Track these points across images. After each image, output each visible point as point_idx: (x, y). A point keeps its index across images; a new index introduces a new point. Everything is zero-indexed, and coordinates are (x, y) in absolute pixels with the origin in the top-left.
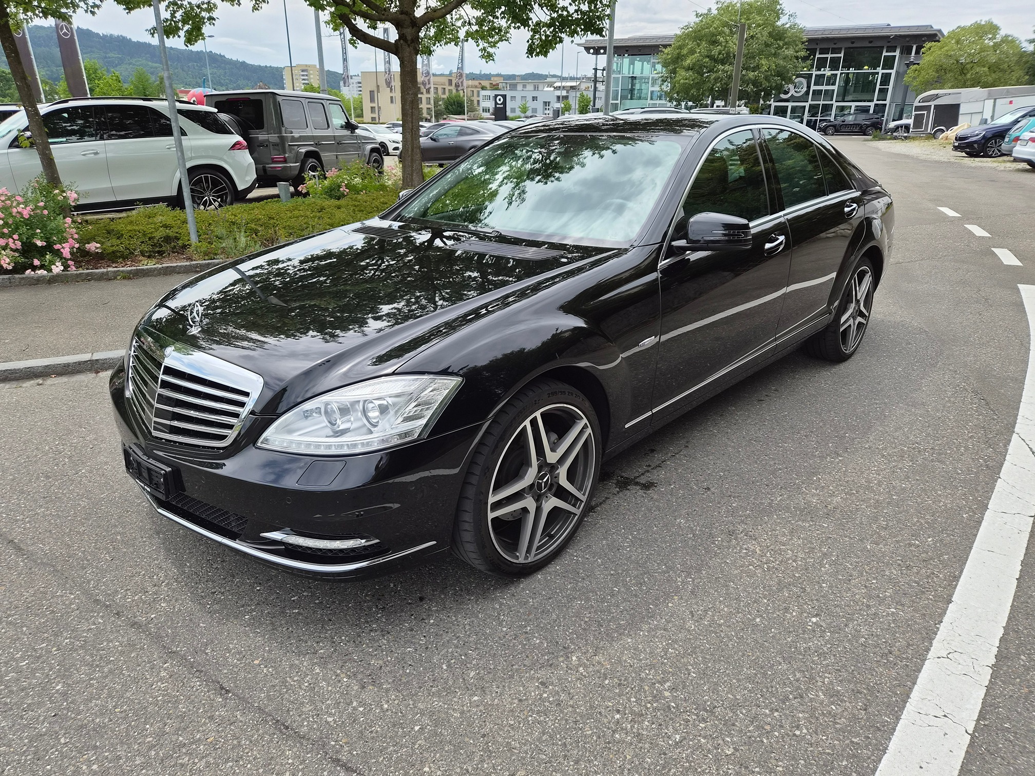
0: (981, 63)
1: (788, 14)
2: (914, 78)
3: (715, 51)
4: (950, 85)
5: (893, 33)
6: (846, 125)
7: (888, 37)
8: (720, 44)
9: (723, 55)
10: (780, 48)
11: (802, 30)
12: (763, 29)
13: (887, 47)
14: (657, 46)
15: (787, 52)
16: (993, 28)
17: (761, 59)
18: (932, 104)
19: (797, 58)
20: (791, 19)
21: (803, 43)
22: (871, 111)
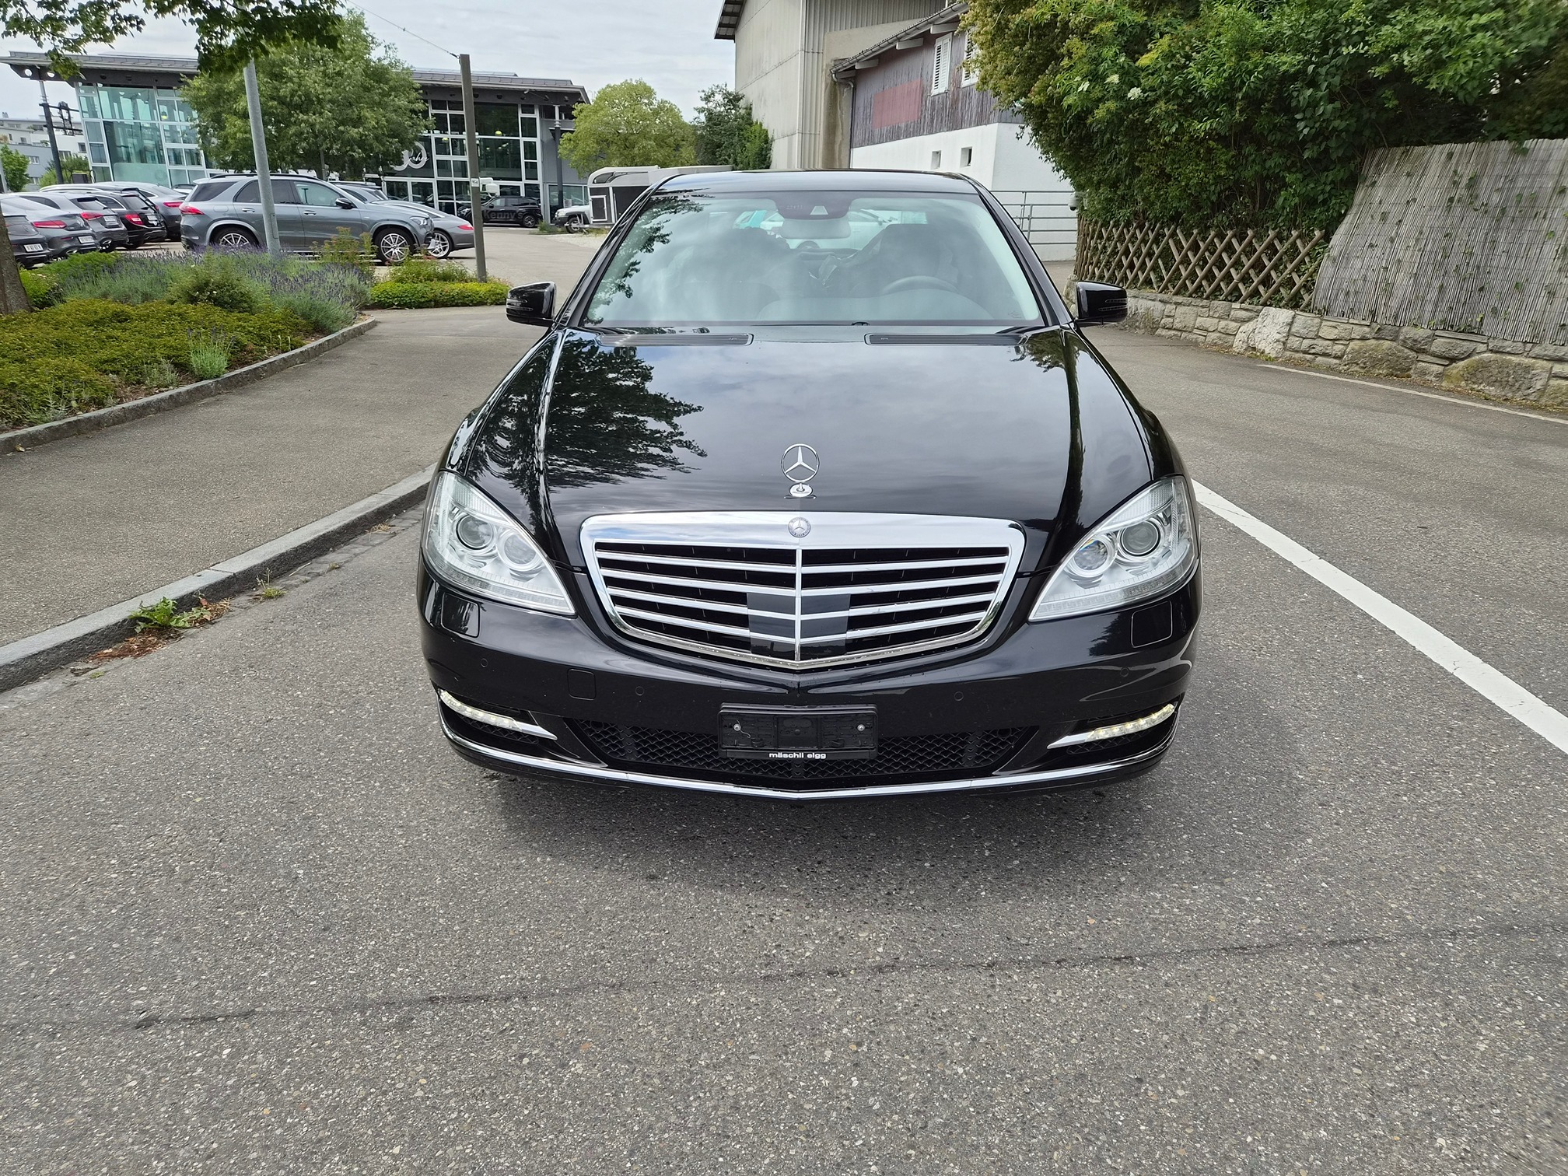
0: (644, 134)
1: (383, 45)
2: (571, 151)
3: (285, 90)
4: (617, 161)
5: (527, 88)
6: (496, 212)
7: (522, 91)
8: (290, 80)
9: (300, 97)
10: (384, 94)
11: (409, 72)
12: (354, 62)
13: (522, 106)
14: (176, 75)
15: (397, 102)
16: (648, 92)
17: (362, 108)
18: (610, 185)
19: (413, 111)
20: (390, 52)
21: (416, 90)
22: (523, 194)
